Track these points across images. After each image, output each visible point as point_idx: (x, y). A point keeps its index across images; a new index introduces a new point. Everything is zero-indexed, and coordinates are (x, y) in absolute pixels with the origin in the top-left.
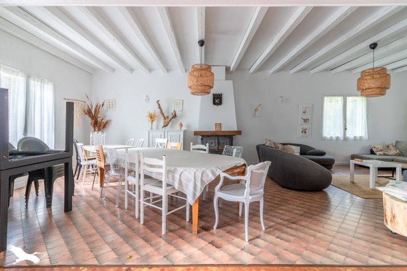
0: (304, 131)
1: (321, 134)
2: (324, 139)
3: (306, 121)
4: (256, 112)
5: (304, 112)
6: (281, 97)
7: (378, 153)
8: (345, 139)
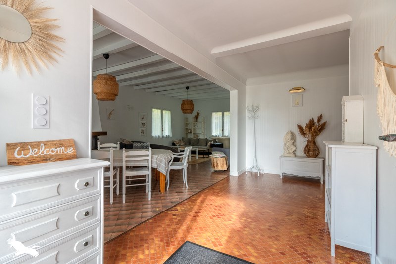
0: (142, 132)
1: (151, 134)
2: (152, 137)
3: (143, 124)
4: (111, 116)
5: (143, 119)
6: (128, 105)
7: (177, 144)
8: (163, 136)
